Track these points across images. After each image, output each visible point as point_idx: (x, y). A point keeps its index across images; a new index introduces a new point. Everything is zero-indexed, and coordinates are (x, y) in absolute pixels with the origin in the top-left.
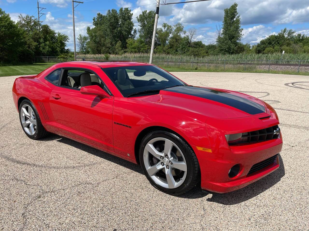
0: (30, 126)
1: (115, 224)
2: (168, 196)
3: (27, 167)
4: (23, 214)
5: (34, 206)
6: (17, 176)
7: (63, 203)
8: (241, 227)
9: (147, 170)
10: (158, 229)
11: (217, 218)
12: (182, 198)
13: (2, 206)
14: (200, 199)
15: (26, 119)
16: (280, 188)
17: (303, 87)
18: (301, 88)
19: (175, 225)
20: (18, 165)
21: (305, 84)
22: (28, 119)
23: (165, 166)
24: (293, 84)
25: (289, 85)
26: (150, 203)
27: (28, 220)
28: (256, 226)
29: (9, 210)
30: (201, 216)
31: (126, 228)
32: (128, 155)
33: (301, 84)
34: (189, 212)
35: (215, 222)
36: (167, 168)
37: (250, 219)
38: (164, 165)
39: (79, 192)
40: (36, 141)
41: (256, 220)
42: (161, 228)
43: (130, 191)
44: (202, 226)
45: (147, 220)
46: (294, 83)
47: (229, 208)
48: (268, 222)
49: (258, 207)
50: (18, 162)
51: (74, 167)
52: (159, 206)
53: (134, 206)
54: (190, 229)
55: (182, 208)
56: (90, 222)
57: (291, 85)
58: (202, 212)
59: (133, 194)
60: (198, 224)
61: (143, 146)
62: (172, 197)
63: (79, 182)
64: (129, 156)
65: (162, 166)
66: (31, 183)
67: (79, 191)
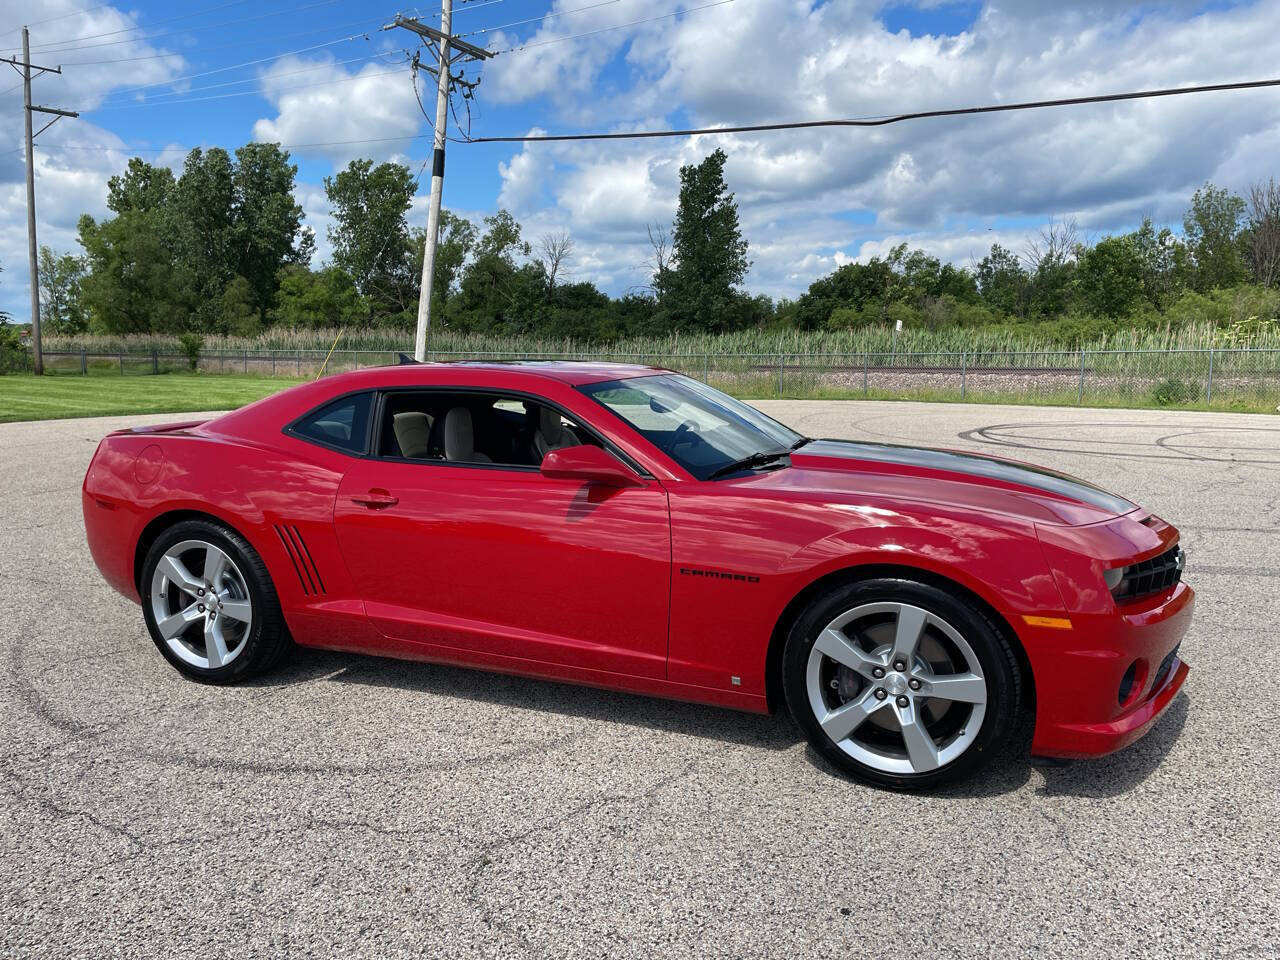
0: (206, 631)
1: (829, 896)
2: (912, 799)
3: (317, 779)
4: (486, 921)
5: (499, 891)
6: (310, 812)
7: (593, 867)
8: (1184, 844)
9: (821, 723)
10: (971, 889)
11: (1104, 834)
12: (961, 801)
13: (372, 912)
14: (1014, 795)
15: (176, 599)
16: (1200, 736)
17: (1022, 441)
18: (1019, 446)
19: (1007, 872)
20: (269, 778)
21: (1018, 431)
22: (191, 600)
23: (891, 700)
24: (981, 432)
25: (972, 435)
26: (876, 826)
27: (523, 933)
28: (1220, 835)
29: (418, 920)
30: (1057, 836)
31: (874, 902)
32: (736, 680)
33: (1007, 431)
34: (1015, 832)
35: (1109, 845)
36: (899, 705)
37: (1191, 823)
38: (889, 696)
39: (611, 828)
40: (237, 689)
41: (1208, 822)
42: (976, 884)
43: (780, 804)
44: (1081, 860)
45: (913, 870)
46: (988, 428)
47: (1115, 805)
48: (1242, 822)
49: (1186, 792)
50: (258, 769)
51: (505, 759)
52: (910, 829)
53: (837, 842)
54: (1058, 872)
55: (983, 825)
56: (745, 904)
57: (976, 435)
58: (1054, 828)
59: (798, 809)
60: (1070, 859)
61: (807, 640)
62: (928, 800)
63: (577, 799)
64: (738, 683)
65: (878, 701)
66: (400, 826)
67: (609, 825)
